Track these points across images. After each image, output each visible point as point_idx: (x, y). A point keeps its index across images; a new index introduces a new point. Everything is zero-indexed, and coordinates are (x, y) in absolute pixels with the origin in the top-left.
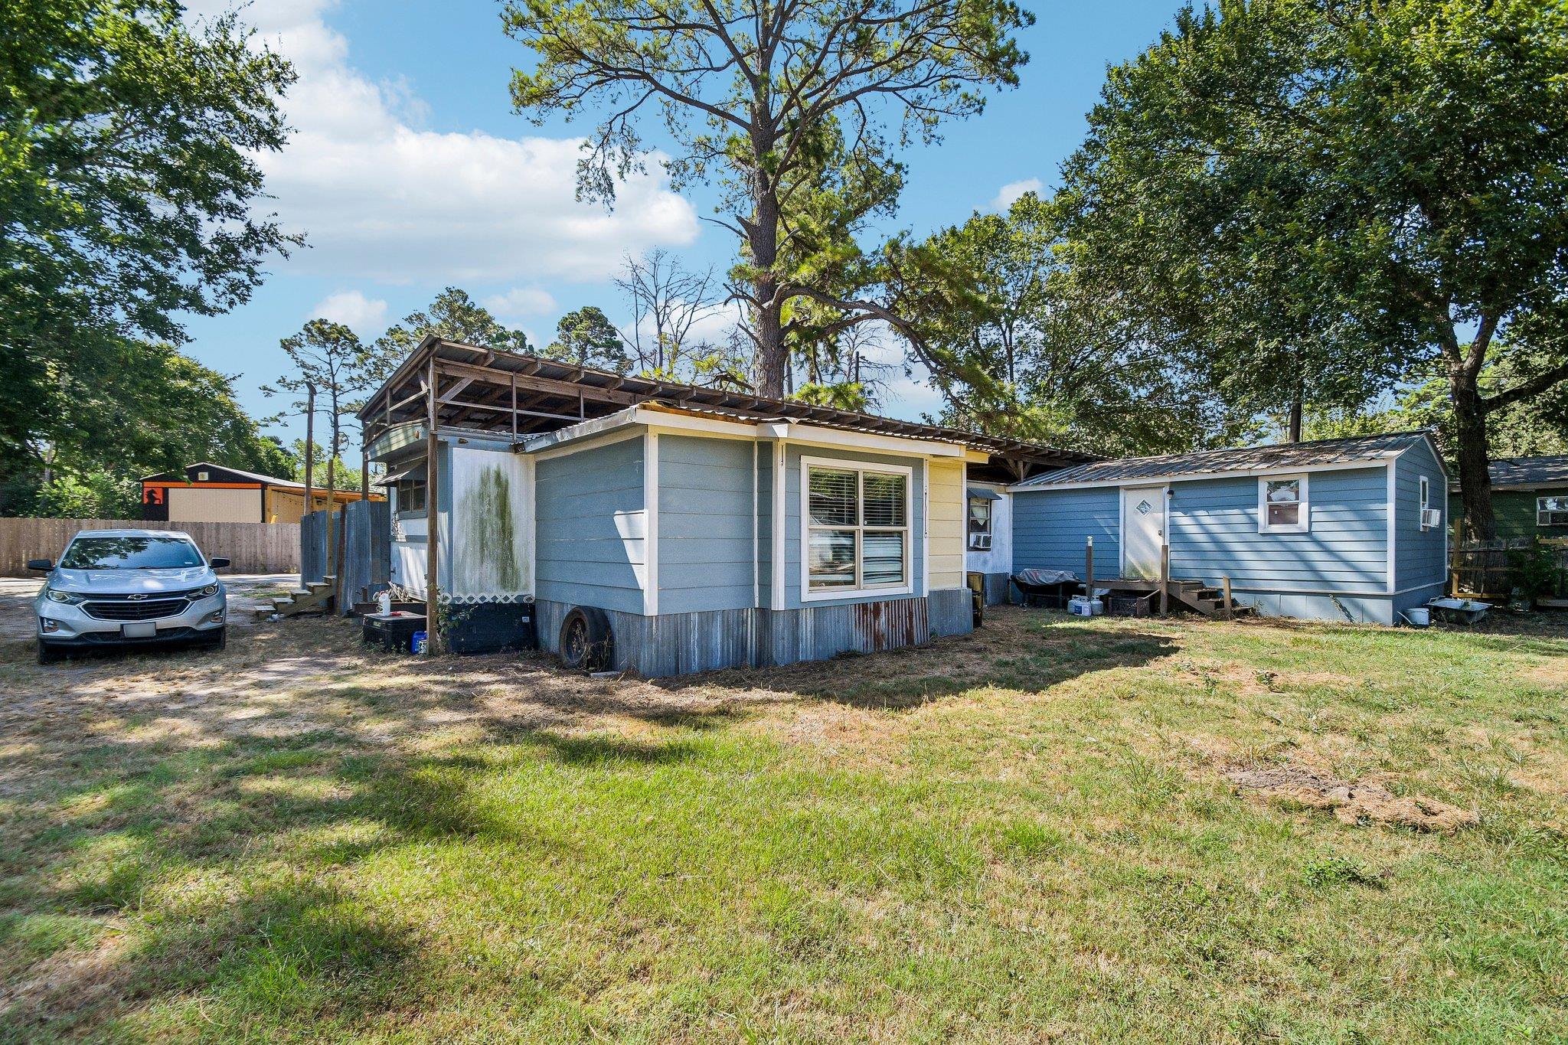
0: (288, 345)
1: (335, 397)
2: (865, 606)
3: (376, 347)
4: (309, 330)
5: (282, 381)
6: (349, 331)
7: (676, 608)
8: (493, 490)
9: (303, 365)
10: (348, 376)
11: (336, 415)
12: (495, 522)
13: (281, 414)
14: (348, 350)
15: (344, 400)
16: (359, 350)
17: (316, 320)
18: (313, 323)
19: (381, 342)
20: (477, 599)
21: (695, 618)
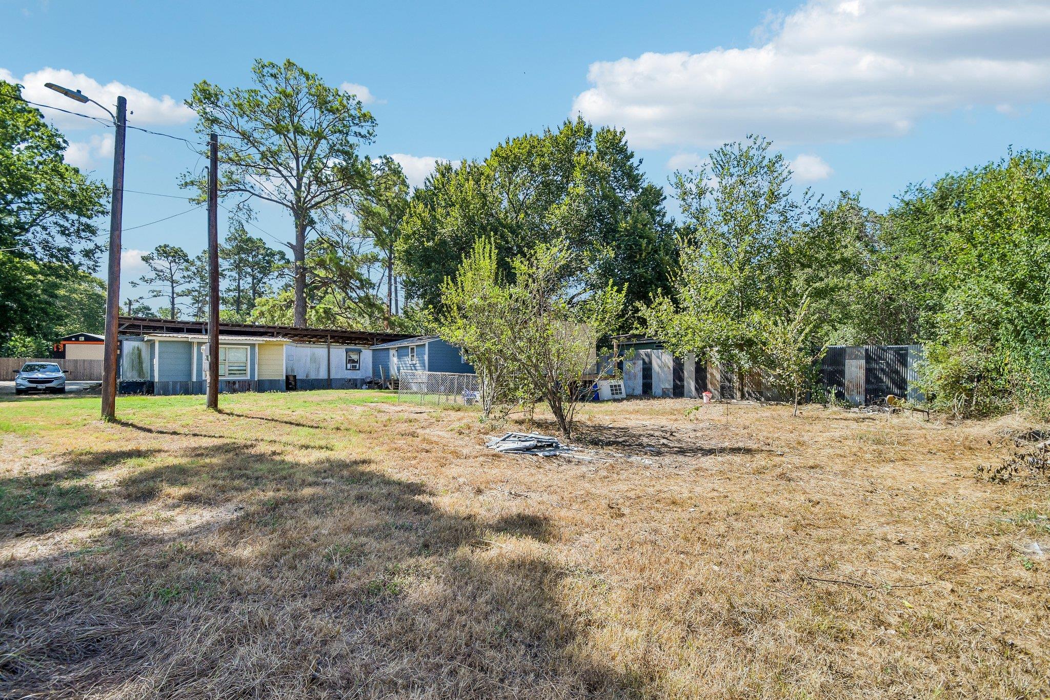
0: (145, 259)
1: (173, 288)
2: (229, 382)
3: (196, 260)
4: (158, 251)
5: (143, 278)
6: (182, 251)
7: (165, 380)
8: (136, 352)
9: (155, 269)
10: (182, 276)
11: (173, 298)
12: (137, 360)
13: (141, 298)
14: (182, 261)
15: (178, 289)
16: (187, 261)
17: (162, 245)
18: (160, 247)
19: (198, 258)
20: (131, 380)
21: (171, 383)
